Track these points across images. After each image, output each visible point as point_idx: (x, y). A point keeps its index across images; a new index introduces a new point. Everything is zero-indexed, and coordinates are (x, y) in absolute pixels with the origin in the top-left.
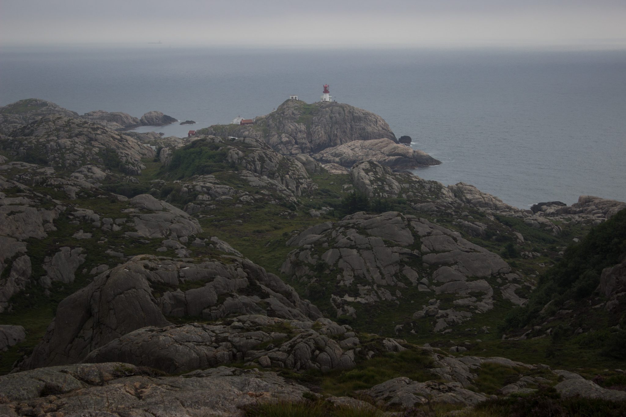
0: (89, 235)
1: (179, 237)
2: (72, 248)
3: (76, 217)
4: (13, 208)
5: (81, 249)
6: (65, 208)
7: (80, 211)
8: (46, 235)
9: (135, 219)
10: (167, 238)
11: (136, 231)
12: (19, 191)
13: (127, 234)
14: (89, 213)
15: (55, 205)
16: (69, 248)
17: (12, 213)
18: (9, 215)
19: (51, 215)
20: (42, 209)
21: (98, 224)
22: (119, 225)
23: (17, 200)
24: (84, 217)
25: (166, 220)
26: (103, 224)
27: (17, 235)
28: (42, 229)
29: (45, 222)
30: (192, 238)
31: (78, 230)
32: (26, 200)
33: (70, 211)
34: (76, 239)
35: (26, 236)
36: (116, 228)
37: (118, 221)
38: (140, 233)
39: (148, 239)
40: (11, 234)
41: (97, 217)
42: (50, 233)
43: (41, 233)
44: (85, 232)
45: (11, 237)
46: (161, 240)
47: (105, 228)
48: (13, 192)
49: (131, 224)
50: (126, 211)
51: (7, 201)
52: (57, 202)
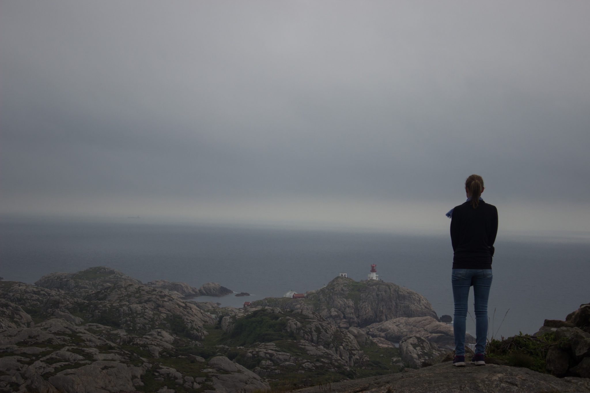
3: (161, 374)
4: (106, 363)
6: (151, 365)
7: (165, 369)
8: (134, 389)
9: (214, 378)
11: (214, 389)
12: (111, 348)
14: (173, 371)
15: (142, 362)
17: (106, 368)
18: (103, 369)
19: (139, 371)
20: (132, 365)
21: (181, 381)
22: (199, 383)
23: (110, 356)
24: (168, 374)
25: (241, 381)
26: (185, 381)
27: (110, 387)
28: (131, 383)
29: (134, 377)
31: (162, 386)
32: (117, 357)
33: (156, 369)
36: (197, 386)
37: (199, 379)
40: (104, 386)
41: (179, 375)
42: (138, 388)
43: (130, 387)
44: (169, 388)
45: (105, 389)
47: (187, 385)
48: (105, 349)
49: (209, 383)
50: (205, 371)
51: (101, 357)
52: (144, 359)
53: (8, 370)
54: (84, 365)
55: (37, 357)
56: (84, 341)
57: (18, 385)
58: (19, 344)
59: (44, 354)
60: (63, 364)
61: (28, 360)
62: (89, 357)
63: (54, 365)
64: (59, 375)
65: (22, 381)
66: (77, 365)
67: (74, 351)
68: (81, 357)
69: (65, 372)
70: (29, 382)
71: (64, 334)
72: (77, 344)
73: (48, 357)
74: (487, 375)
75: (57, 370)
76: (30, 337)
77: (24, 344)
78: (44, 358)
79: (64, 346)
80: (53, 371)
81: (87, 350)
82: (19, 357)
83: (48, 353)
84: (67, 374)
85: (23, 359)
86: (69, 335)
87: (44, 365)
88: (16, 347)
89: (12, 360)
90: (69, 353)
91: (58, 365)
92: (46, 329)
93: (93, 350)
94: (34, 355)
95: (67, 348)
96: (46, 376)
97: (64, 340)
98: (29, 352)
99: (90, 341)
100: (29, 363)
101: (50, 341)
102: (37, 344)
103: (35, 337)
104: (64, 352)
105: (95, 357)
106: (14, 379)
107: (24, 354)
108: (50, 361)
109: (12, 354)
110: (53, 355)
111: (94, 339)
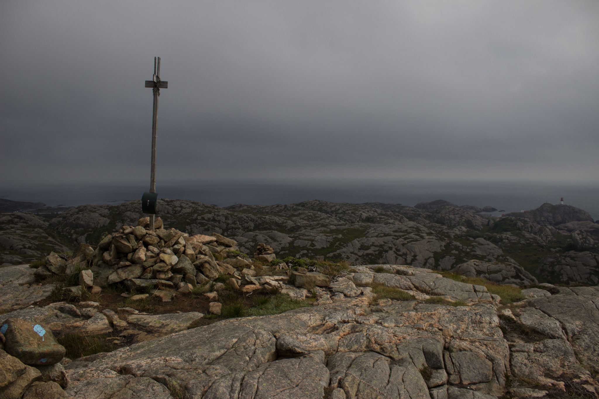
0: (457, 252)
1: (493, 255)
2: (451, 256)
3: (453, 245)
4: (430, 240)
5: (454, 257)
6: (449, 241)
7: (455, 243)
8: (441, 251)
9: (476, 247)
10: (488, 255)
11: (476, 252)
12: (432, 234)
13: (472, 253)
14: (458, 244)
15: (445, 240)
16: (449, 257)
17: (429, 242)
18: (428, 242)
19: (443, 244)
20: (440, 241)
21: (461, 248)
22: (469, 249)
23: (431, 237)
24: (456, 245)
25: (488, 249)
26: (463, 248)
27: (430, 250)
28: (440, 249)
29: (441, 246)
30: (498, 256)
31: (453, 249)
32: (434, 237)
33: (450, 243)
34: (452, 253)
35: (433, 251)
36: (468, 250)
37: (469, 247)
38: (478, 253)
39: (480, 255)
40: (428, 249)
41: (461, 245)
42: (443, 250)
43: (439, 250)
44: (456, 251)
46: (486, 256)
47: (464, 250)
48: (430, 234)
49: (474, 249)
50: (473, 244)
51: (427, 237)
52: (446, 239)
53: (388, 242)
54: (420, 240)
55: (400, 237)
56: (421, 231)
57: (392, 248)
58: (394, 231)
59: (403, 236)
60: (410, 240)
61: (396, 238)
62: (422, 237)
63: (407, 240)
64: (409, 244)
65: (394, 246)
66: (417, 240)
67: (416, 235)
68: (419, 237)
69: (411, 243)
70: (396, 247)
71: (413, 228)
72: (418, 232)
73: (405, 237)
75: (408, 242)
76: (398, 229)
77: (396, 231)
78: (403, 237)
79: (412, 232)
80: (406, 242)
81: (422, 234)
82: (393, 237)
83: (405, 235)
84: (412, 244)
85: (395, 237)
86: (415, 228)
87: (403, 240)
88: (392, 233)
89: (390, 238)
90: (413, 236)
91: (409, 240)
92: (406, 226)
93: (424, 235)
94: (399, 236)
95: (413, 233)
96: (403, 245)
97: (413, 230)
98: (397, 235)
99: (424, 231)
100: (397, 239)
101: (406, 230)
102: (401, 232)
103: (400, 229)
104: (412, 235)
105: (425, 237)
106: (390, 245)
107: (395, 236)
108: (405, 239)
109: (390, 235)
110: (407, 236)
111: (425, 230)
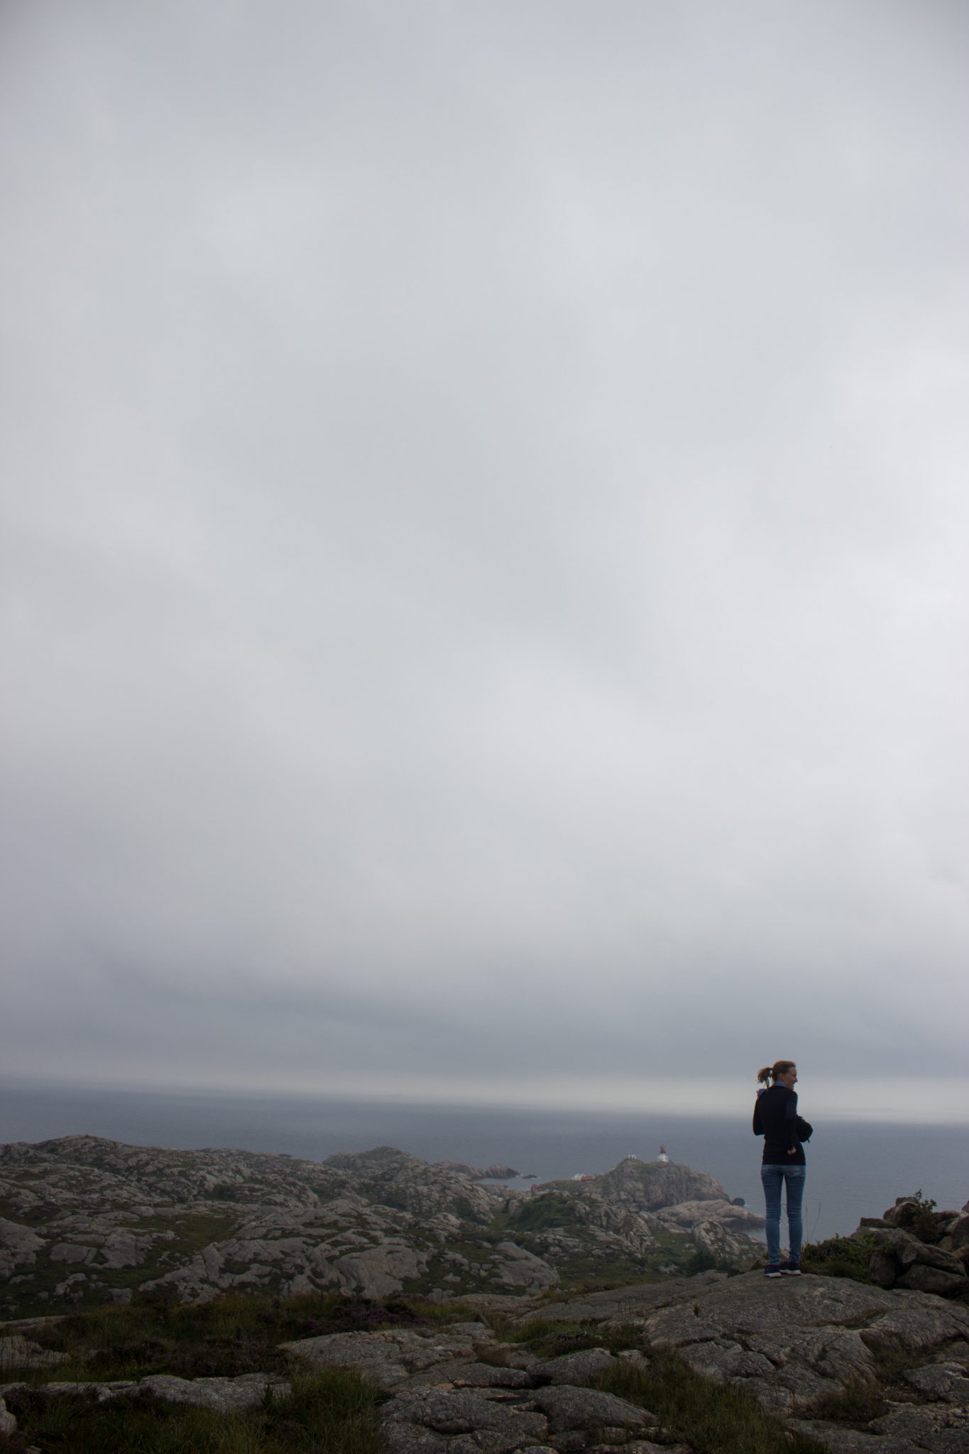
0: (458, 1279)
1: (541, 1286)
2: (444, 1289)
3: (447, 1261)
4: (392, 1248)
5: (452, 1292)
6: (437, 1251)
7: (451, 1255)
8: (419, 1276)
9: (501, 1266)
10: (530, 1286)
11: (501, 1277)
12: (396, 1231)
13: (493, 1280)
14: (459, 1257)
15: (428, 1247)
16: (440, 1290)
17: (391, 1252)
18: (388, 1253)
19: (425, 1257)
20: (417, 1250)
21: (467, 1268)
22: (486, 1270)
23: (395, 1240)
24: (454, 1261)
25: (529, 1269)
26: (471, 1268)
27: (394, 1273)
28: (416, 1269)
29: (419, 1263)
30: (553, 1287)
31: (448, 1273)
32: (403, 1241)
33: (441, 1255)
34: (446, 1282)
35: (402, 1275)
36: (483, 1273)
37: (486, 1266)
38: (505, 1280)
39: (511, 1286)
40: (389, 1272)
41: (465, 1261)
42: (424, 1274)
43: (415, 1274)
44: (455, 1275)
45: (389, 1275)
46: (525, 1287)
47: (473, 1272)
48: (391, 1232)
49: (496, 1270)
50: (492, 1257)
51: (386, 1240)
52: (430, 1244)
53: (294, 1251)
54: (370, 1248)
55: (323, 1238)
56: (369, 1223)
57: (303, 1268)
58: (306, 1225)
59: (329, 1236)
60: (348, 1246)
61: (313, 1242)
62: (374, 1240)
63: (339, 1248)
64: (344, 1258)
65: (307, 1264)
66: (362, 1249)
67: (359, 1234)
68: (366, 1240)
69: (350, 1255)
70: (314, 1265)
71: (350, 1215)
72: (363, 1227)
73: (333, 1239)
74: (806, 1290)
75: (342, 1253)
76: (316, 1218)
77: (309, 1225)
78: (330, 1241)
79: (349, 1228)
80: (338, 1253)
81: (373, 1233)
82: (305, 1239)
83: (333, 1235)
84: (351, 1258)
85: (308, 1240)
86: (355, 1217)
87: (329, 1247)
88: (302, 1228)
89: (297, 1242)
90: (354, 1236)
91: (343, 1248)
92: (332, 1210)
93: (379, 1234)
94: (319, 1237)
95: (352, 1230)
96: (331, 1259)
97: (350, 1222)
98: (315, 1234)
99: (376, 1223)
100: (315, 1245)
101: (335, 1223)
102: (322, 1226)
103: (321, 1218)
104: (349, 1234)
105: (380, 1241)
106: (299, 1261)
107: (309, 1236)
108: (335, 1244)
109: (298, 1235)
110: (339, 1238)
111: (379, 1222)
